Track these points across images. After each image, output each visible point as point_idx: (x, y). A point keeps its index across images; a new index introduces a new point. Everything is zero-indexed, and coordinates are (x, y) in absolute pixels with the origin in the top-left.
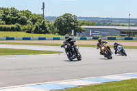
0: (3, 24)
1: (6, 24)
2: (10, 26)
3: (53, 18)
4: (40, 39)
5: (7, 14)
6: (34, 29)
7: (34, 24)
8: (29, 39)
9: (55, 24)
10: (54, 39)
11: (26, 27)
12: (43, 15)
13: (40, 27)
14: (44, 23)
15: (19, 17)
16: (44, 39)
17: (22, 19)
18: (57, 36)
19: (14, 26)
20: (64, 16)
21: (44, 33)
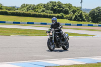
0: (51, 13)
1: (54, 13)
2: (56, 15)
3: (88, 10)
4: (78, 25)
5: (55, 6)
6: (74, 17)
7: (74, 14)
8: (70, 25)
9: (90, 14)
10: (89, 25)
11: (68, 16)
12: (81, 8)
13: (79, 16)
14: (81, 14)
15: (63, 8)
16: (81, 25)
17: (65, 10)
18: (91, 23)
19: (59, 15)
20: (97, 9)
21: (81, 21)
